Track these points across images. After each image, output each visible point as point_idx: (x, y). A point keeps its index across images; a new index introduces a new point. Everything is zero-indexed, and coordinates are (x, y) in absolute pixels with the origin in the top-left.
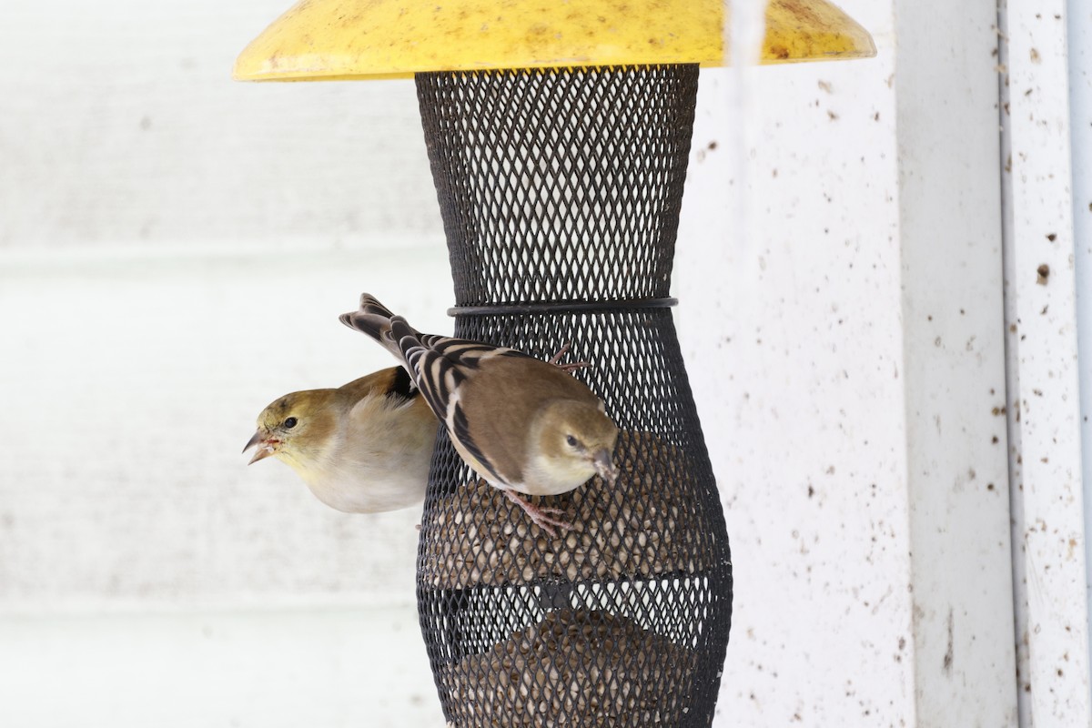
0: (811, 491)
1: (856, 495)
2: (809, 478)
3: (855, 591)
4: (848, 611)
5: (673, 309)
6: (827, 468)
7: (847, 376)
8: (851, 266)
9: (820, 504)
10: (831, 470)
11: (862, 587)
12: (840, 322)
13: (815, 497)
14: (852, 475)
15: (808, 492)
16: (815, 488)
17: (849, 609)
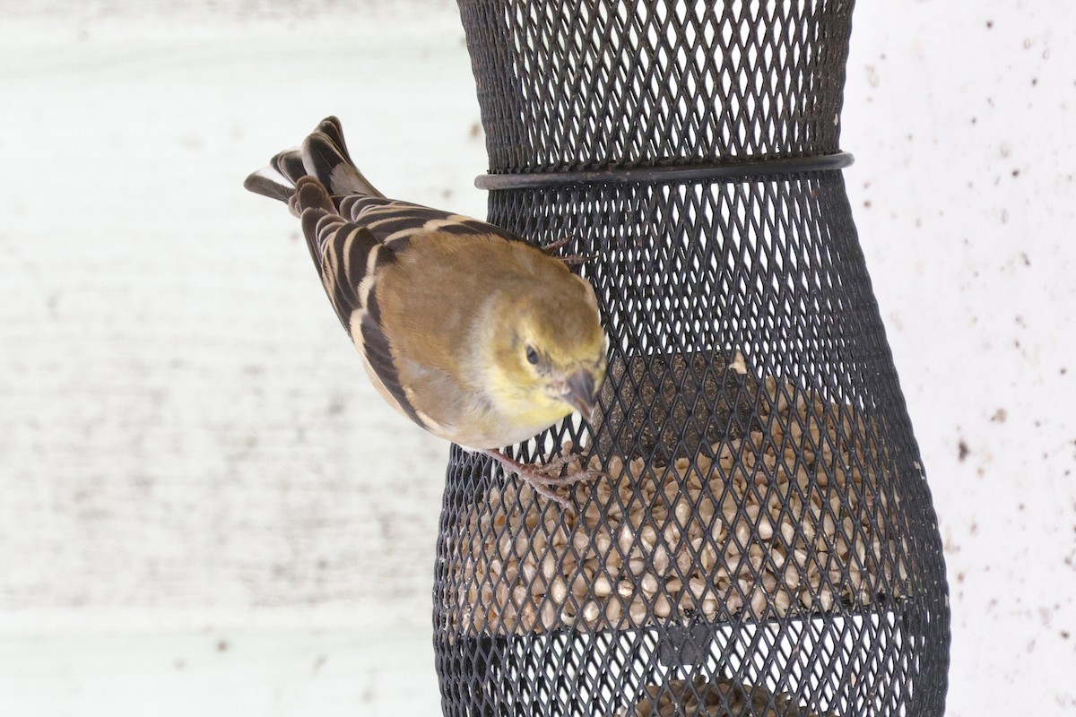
0: (963, 451)
1: (1046, 456)
2: (959, 428)
3: (1045, 614)
4: (1031, 646)
5: (845, 172)
6: (992, 412)
7: (1027, 263)
8: (1034, 82)
9: (980, 472)
10: (1000, 416)
11: (1057, 607)
12: (1015, 174)
13: (969, 459)
14: (1038, 424)
15: (957, 451)
16: (971, 445)
17: (1033, 643)
